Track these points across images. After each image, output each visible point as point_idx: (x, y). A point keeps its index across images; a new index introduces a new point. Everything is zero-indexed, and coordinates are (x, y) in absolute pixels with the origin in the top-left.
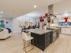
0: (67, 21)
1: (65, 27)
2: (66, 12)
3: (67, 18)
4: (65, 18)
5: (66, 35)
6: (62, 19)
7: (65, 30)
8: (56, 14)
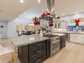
0: (78, 25)
1: (76, 32)
2: (76, 13)
3: (79, 21)
4: (76, 21)
5: (77, 43)
6: (71, 22)
7: (76, 37)
8: (64, 15)
